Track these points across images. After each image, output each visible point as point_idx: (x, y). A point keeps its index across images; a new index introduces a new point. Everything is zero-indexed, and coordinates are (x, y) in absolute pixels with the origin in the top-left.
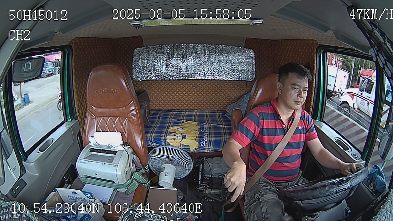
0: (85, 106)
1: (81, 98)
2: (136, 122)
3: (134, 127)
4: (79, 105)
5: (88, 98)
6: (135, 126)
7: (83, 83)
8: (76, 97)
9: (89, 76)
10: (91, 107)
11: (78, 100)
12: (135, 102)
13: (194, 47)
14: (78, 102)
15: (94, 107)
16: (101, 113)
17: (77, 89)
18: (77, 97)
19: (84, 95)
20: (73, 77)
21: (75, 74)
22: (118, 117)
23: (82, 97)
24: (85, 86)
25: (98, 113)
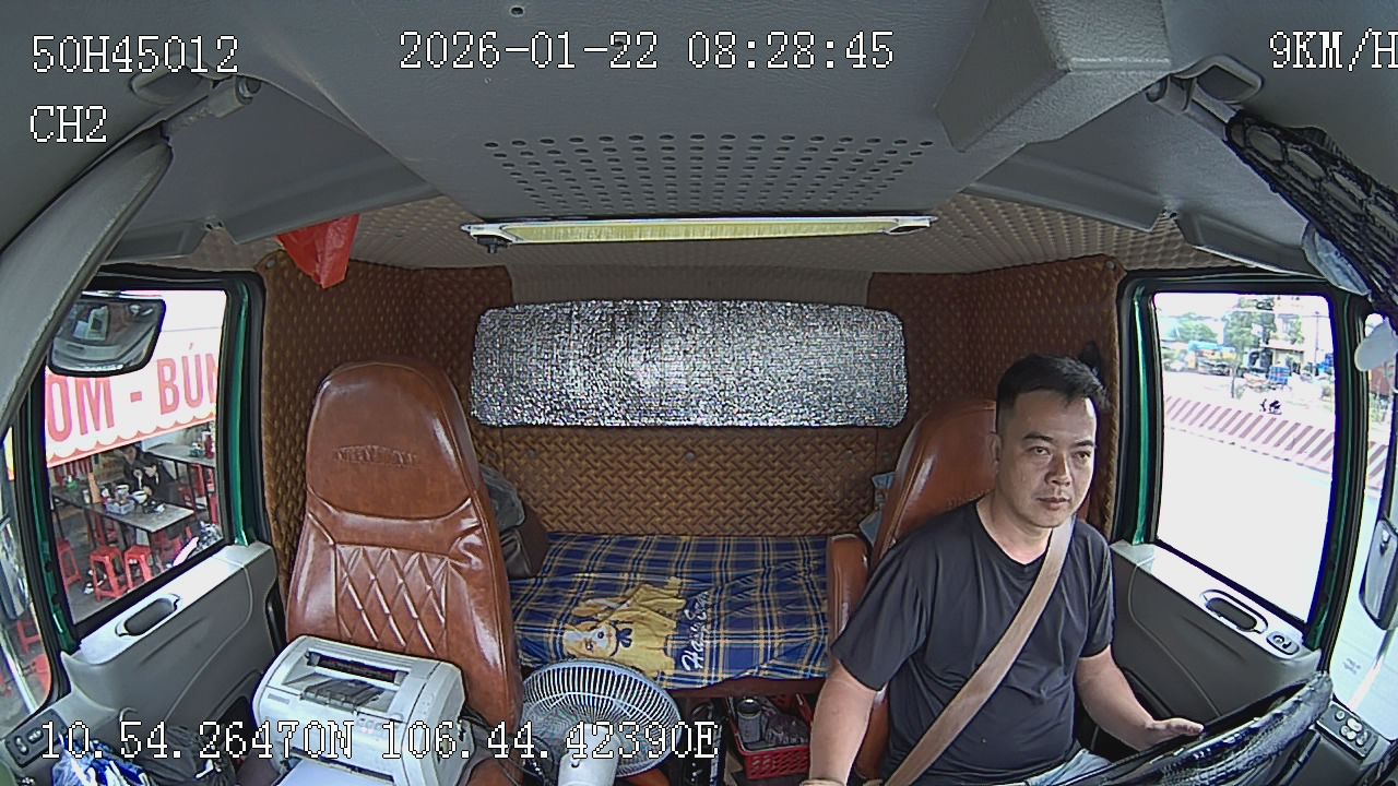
0: (300, 499)
1: (286, 468)
2: (481, 575)
3: (475, 591)
4: (280, 492)
5: (308, 472)
6: (477, 587)
7: (297, 417)
8: (268, 464)
9: (320, 395)
10: (320, 507)
11: (277, 473)
12: (478, 503)
13: (688, 311)
14: (275, 480)
15: (330, 507)
16: (354, 530)
17: (272, 434)
18: (271, 463)
19: (298, 460)
20: (263, 391)
21: (269, 379)
22: (416, 551)
23: (288, 465)
24: (303, 426)
25: (344, 528)
